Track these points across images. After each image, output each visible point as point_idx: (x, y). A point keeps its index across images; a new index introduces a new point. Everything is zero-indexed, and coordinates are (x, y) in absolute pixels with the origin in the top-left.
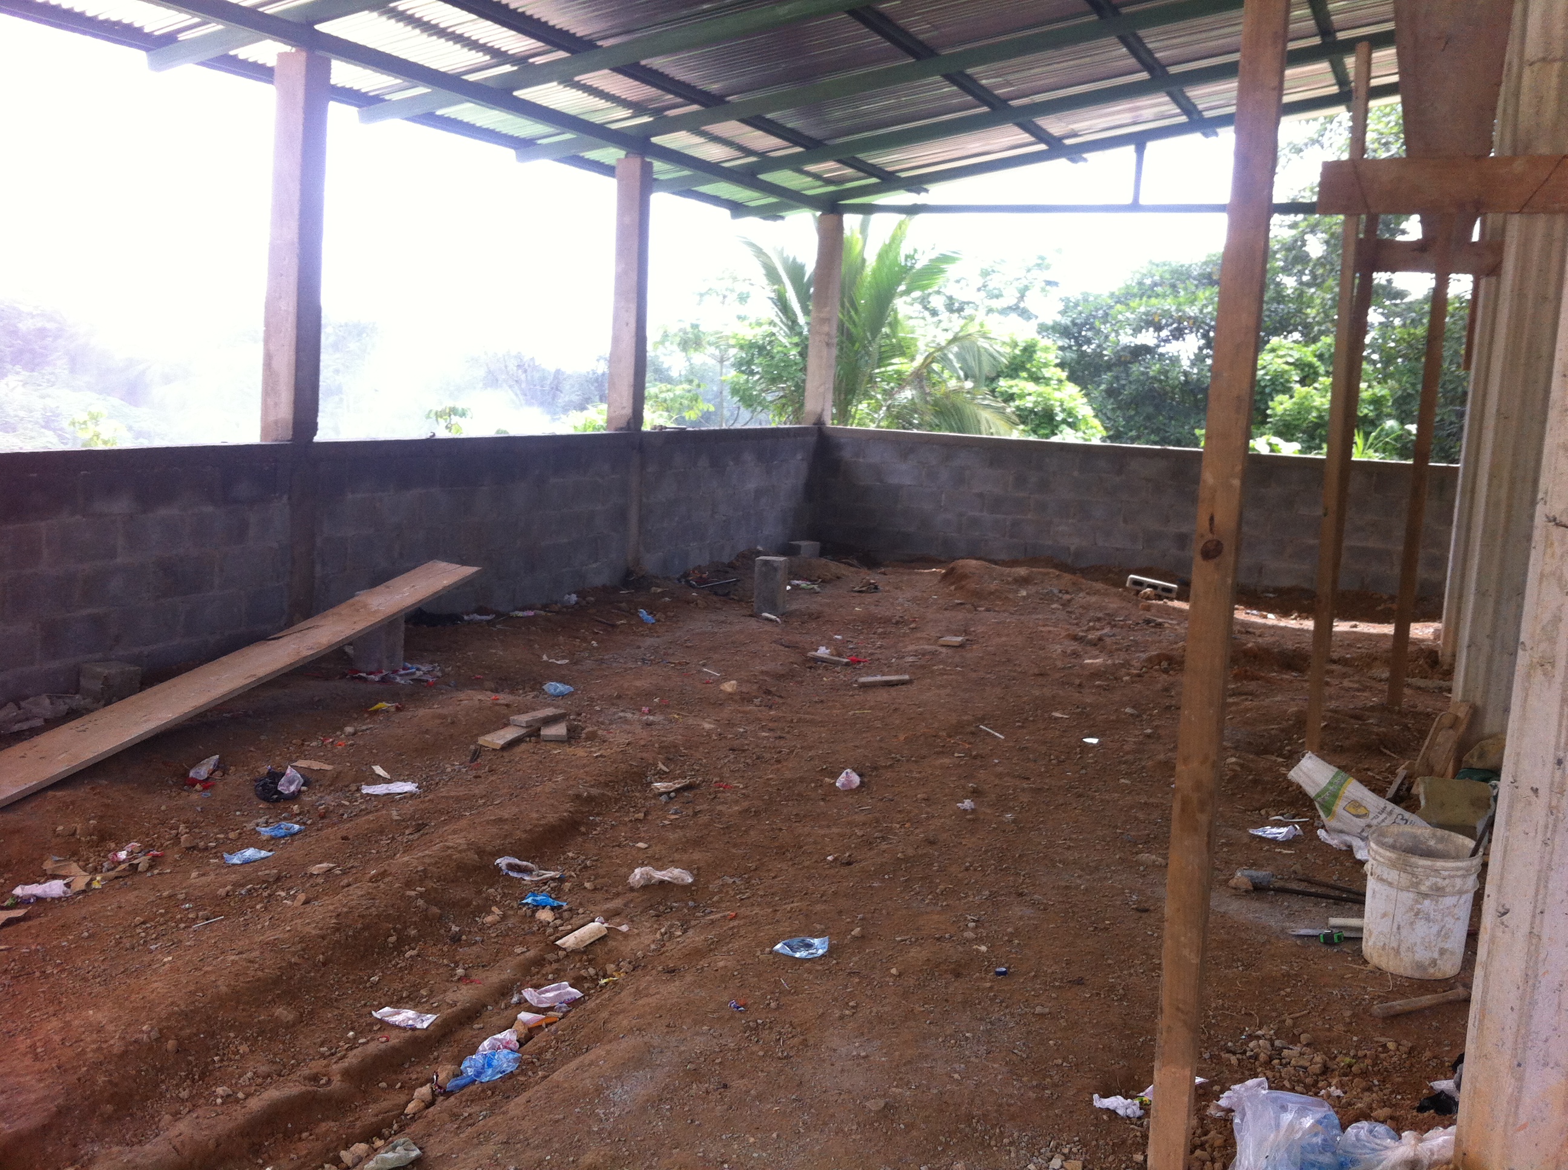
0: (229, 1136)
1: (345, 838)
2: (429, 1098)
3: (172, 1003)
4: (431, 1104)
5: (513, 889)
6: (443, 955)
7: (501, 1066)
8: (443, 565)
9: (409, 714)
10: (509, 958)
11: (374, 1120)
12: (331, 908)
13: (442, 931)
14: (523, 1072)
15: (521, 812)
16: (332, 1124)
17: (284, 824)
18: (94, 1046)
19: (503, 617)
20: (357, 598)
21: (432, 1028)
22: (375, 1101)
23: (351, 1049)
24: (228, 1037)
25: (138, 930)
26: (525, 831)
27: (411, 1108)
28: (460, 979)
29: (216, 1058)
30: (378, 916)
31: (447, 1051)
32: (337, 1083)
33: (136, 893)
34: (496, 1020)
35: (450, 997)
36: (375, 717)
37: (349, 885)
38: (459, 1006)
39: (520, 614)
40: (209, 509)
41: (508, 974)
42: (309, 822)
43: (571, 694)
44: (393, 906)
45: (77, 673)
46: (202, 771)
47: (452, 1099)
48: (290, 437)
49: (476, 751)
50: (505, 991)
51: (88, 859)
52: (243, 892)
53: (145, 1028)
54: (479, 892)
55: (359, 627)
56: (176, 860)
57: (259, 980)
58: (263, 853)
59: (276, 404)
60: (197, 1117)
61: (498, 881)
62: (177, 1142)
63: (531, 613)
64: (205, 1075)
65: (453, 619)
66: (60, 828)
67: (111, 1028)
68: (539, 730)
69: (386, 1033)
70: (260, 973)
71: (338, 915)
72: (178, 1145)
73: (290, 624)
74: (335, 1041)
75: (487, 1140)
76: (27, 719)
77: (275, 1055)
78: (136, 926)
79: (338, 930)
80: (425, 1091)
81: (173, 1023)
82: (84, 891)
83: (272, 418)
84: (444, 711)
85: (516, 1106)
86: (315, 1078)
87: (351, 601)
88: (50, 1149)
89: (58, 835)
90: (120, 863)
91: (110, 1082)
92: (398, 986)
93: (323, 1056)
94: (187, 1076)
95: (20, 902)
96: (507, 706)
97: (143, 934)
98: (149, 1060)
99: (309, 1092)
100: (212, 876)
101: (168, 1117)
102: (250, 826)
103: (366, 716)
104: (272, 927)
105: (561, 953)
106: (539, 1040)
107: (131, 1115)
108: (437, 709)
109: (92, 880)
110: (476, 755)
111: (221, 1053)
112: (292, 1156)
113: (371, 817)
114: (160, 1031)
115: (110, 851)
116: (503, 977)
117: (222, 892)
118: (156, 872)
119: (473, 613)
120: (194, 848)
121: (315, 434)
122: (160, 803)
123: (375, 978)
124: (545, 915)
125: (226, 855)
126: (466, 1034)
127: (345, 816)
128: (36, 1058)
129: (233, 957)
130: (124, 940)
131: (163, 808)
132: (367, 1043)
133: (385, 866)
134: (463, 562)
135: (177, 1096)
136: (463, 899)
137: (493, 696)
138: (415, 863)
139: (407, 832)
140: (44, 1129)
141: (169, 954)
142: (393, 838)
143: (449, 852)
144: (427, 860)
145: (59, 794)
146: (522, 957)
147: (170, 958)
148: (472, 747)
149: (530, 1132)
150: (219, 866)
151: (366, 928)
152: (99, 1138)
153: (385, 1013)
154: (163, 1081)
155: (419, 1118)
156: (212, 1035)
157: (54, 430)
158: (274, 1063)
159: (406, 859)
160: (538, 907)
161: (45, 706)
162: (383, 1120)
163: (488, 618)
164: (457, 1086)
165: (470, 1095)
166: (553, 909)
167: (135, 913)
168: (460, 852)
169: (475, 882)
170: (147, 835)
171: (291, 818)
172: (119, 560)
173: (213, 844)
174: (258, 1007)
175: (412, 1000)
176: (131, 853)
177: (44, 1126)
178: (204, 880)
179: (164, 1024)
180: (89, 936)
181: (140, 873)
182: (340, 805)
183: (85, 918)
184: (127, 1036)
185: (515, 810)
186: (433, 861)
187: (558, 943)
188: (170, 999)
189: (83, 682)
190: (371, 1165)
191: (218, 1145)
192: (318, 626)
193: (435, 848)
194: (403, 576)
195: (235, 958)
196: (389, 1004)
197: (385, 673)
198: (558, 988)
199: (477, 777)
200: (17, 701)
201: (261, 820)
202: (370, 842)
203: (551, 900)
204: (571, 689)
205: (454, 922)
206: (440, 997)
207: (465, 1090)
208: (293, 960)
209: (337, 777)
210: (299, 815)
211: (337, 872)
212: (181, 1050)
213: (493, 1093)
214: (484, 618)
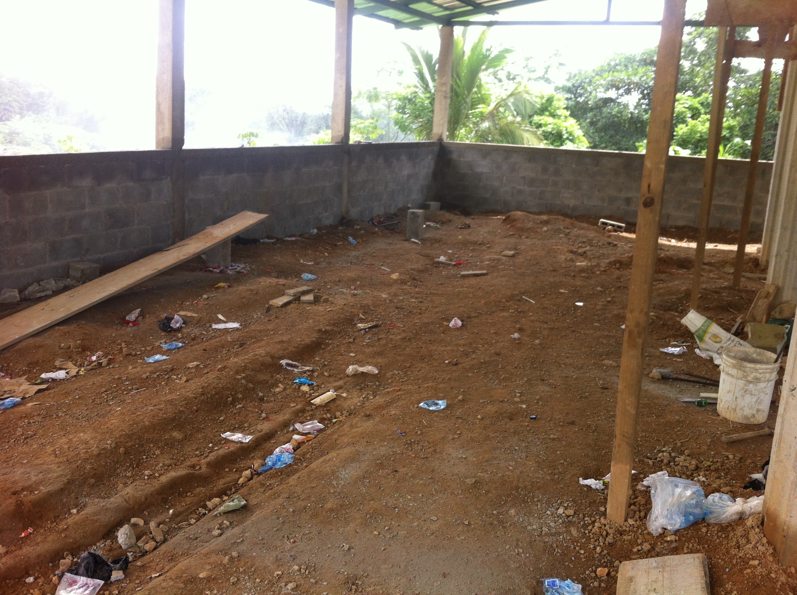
0: (151, 495)
1: (205, 350)
2: (250, 476)
3: (122, 430)
4: (251, 479)
5: (289, 375)
6: (255, 407)
7: (285, 460)
8: (249, 213)
9: (235, 289)
10: (288, 409)
11: (223, 486)
12: (199, 384)
13: (255, 396)
14: (296, 464)
15: (292, 338)
16: (202, 489)
17: (174, 343)
18: (84, 451)
19: (280, 240)
20: (207, 230)
21: (250, 442)
22: (223, 478)
23: (211, 452)
24: (150, 447)
25: (103, 395)
26: (295, 347)
27: (241, 481)
28: (264, 419)
29: (144, 457)
30: (223, 388)
31: (259, 453)
32: (204, 469)
33: (102, 376)
34: (282, 439)
35: (259, 427)
36: (218, 290)
37: (207, 373)
38: (264, 432)
39: (289, 239)
40: (131, 184)
41: (287, 416)
42: (187, 342)
43: (315, 280)
44: (230, 383)
45: (68, 268)
46: (132, 317)
47: (261, 476)
48: (170, 147)
49: (268, 307)
50: (286, 425)
51: (77, 360)
52: (155, 376)
53: (108, 442)
54: (272, 377)
55: (208, 245)
56: (121, 361)
57: (165, 418)
58: (164, 357)
59: (163, 129)
60: (136, 485)
61: (281, 371)
62: (126, 497)
63: (294, 239)
64: (139, 465)
65: (255, 241)
66: (63, 345)
67: (92, 442)
68: (300, 297)
69: (228, 445)
70: (165, 415)
71: (203, 387)
72: (127, 499)
73: (173, 243)
74: (203, 448)
75: (279, 496)
76: (44, 291)
77: (173, 455)
78: (102, 393)
79: (203, 394)
80: (248, 472)
81: (122, 440)
82: (75, 376)
83: (161, 137)
84: (252, 287)
85: (292, 480)
86: (193, 467)
87: (204, 231)
88: (65, 500)
89: (62, 348)
90: (93, 362)
91: (92, 468)
92: (233, 422)
93: (197, 456)
94: (130, 466)
95: (44, 381)
96: (284, 285)
97: (106, 397)
98: (111, 458)
99: (190, 473)
100: (139, 368)
101: (121, 485)
102: (157, 344)
103: (213, 289)
104: (170, 393)
105: (314, 407)
106: (303, 448)
107: (103, 484)
108: (249, 286)
109: (79, 370)
110: (269, 309)
111: (146, 454)
112: (183, 504)
113: (217, 340)
114: (116, 443)
115: (88, 356)
116: (285, 418)
117: (144, 376)
118: (111, 366)
119: (265, 238)
120: (130, 355)
121: (183, 144)
122: (112, 332)
123: (222, 418)
124: (305, 388)
125: (146, 358)
126: (268, 445)
127: (205, 339)
128: (56, 456)
129: (151, 408)
130: (96, 400)
131: (114, 335)
132: (219, 449)
133: (225, 363)
134: (260, 212)
135: (126, 475)
136: (265, 380)
137: (276, 280)
138: (240, 362)
139: (236, 347)
140: (62, 490)
141: (119, 406)
142: (229, 350)
143: (257, 357)
144: (246, 361)
145: (62, 328)
146: (294, 408)
147: (120, 408)
148: (267, 306)
149: (300, 493)
150: (142, 363)
151: (216, 394)
152: (88, 495)
153: (227, 435)
154: (118, 468)
155: (245, 486)
156: (142, 446)
157: (50, 145)
158: (172, 459)
159: (236, 360)
160: (301, 384)
161: (52, 284)
162: (228, 486)
163: (272, 241)
164: (263, 470)
165: (270, 475)
166: (309, 385)
167: (101, 386)
168: (262, 357)
169: (270, 372)
170: (106, 348)
171: (177, 340)
172: (87, 210)
173: (139, 353)
174: (164, 432)
175: (240, 428)
176: (98, 357)
177: (62, 489)
178: (135, 370)
179: (118, 440)
180: (79, 398)
181: (103, 367)
182: (202, 334)
183: (76, 389)
184: (100, 446)
185: (289, 337)
186: (249, 361)
187: (312, 401)
188: (121, 428)
189: (71, 272)
190: (222, 509)
191: (146, 499)
192: (188, 244)
193: (250, 355)
194: (230, 219)
195: (152, 408)
196: (229, 430)
197: (222, 268)
198: (312, 424)
199: (269, 320)
200: (38, 282)
201: (163, 341)
202: (217, 352)
203: (308, 381)
204: (315, 277)
205: (260, 391)
206: (254, 427)
207: (268, 472)
208: (181, 409)
209: (200, 320)
210: (181, 338)
211: (202, 366)
212: (127, 453)
213: (281, 474)
214: (271, 241)
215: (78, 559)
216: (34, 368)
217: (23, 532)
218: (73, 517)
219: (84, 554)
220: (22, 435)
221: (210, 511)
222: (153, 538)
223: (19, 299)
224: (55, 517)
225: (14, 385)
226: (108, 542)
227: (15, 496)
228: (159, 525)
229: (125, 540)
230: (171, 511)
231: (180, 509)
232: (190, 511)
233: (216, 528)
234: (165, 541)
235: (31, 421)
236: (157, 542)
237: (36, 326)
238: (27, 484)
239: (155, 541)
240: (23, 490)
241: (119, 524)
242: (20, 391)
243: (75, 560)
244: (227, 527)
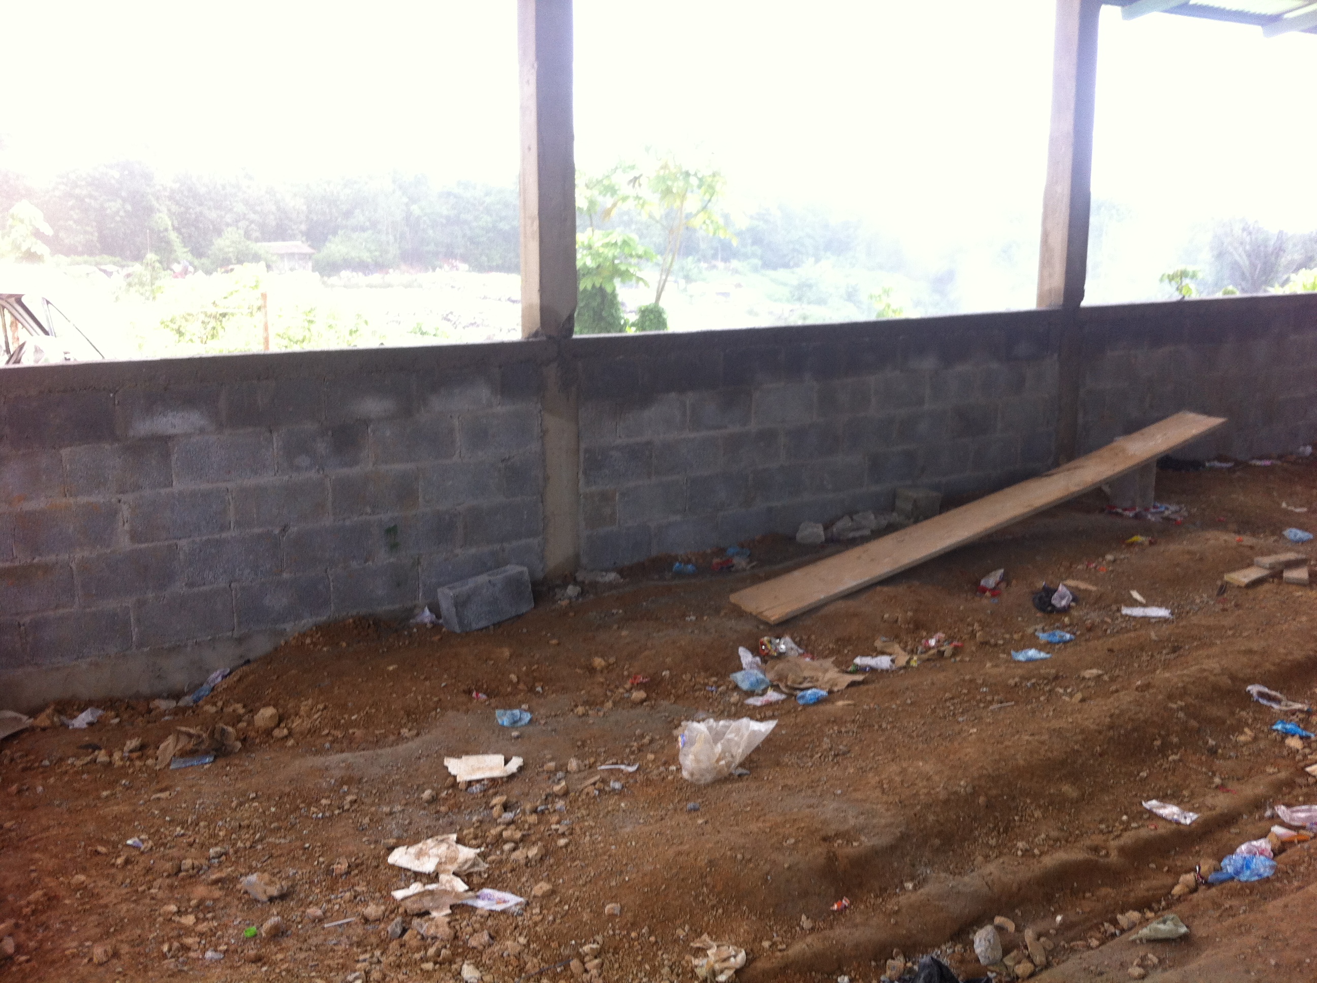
0: (1028, 883)
1: (1110, 650)
2: (1193, 884)
3: (982, 767)
4: (1194, 890)
5: (1264, 716)
6: (1201, 764)
7: (1258, 870)
8: (1191, 416)
9: (1162, 548)
10: (1261, 776)
11: (1146, 894)
12: (1104, 708)
13: (1200, 743)
14: (1278, 880)
15: (1269, 646)
16: (1110, 890)
17: (1058, 632)
18: (925, 791)
19: (1241, 465)
20: (1114, 444)
21: (1194, 825)
22: (1146, 878)
23: (1125, 830)
24: (1025, 803)
25: (948, 704)
26: (1274, 665)
27: (1177, 890)
28: (1217, 787)
29: (1016, 818)
30: (1146, 722)
31: (1207, 847)
32: (1114, 857)
33: (944, 674)
34: (1250, 829)
35: (1209, 801)
36: (1132, 548)
37: (1117, 691)
38: (1218, 810)
39: (1258, 463)
40: (994, 365)
41: (1260, 790)
42: (1078, 633)
43: (1310, 541)
44: (1158, 714)
45: (894, 495)
46: (990, 581)
47: (1214, 890)
48: (1061, 303)
49: (1222, 587)
50: (1258, 804)
51: (907, 642)
52: (1029, 684)
53: (962, 783)
54: (1233, 713)
55: (1116, 469)
56: (973, 651)
57: (1049, 759)
58: (1043, 655)
59: (1051, 275)
60: (1003, 863)
61: (1249, 706)
62: (989, 879)
63: (1267, 463)
64: (1008, 830)
65: (1196, 465)
66: (886, 616)
67: (937, 778)
68: (1282, 572)
69: (1154, 823)
70: (1049, 754)
71: (1112, 715)
72: (990, 883)
73: (1057, 464)
74: (1111, 821)
75: (1248, 932)
76: (858, 529)
77: (1063, 824)
78: (946, 701)
79: (1112, 728)
80: (1189, 878)
81: (983, 783)
82: (904, 668)
83: (1047, 287)
84: (1194, 548)
85: (1273, 907)
86: (1095, 849)
87: (1109, 447)
88: (896, 864)
89: (885, 622)
90: (930, 648)
91: (938, 821)
92: (1163, 783)
93: (1102, 832)
94: (994, 828)
95: (859, 670)
96: (1251, 547)
97: (952, 708)
98: (965, 809)
99: (1092, 861)
100: (1002, 669)
101: (980, 858)
102: (1030, 630)
103: (1124, 546)
104: (1056, 717)
105: (1311, 780)
106: (1292, 854)
107: (953, 850)
108: (1185, 545)
109: (910, 659)
110: (1223, 590)
111: (1020, 814)
112: (1078, 910)
113: (1132, 634)
114: (974, 788)
115: (923, 638)
116: (1257, 791)
117: (1012, 682)
118: (958, 659)
119: (1214, 460)
120: (986, 643)
121: (1082, 299)
122: (959, 604)
123: (1144, 774)
124: (1294, 743)
125: (1013, 652)
126: (1225, 835)
127: (1109, 631)
128: (884, 792)
129: (1027, 738)
130: (938, 711)
131: (962, 608)
132: (1139, 827)
133: (1148, 679)
134: (1210, 414)
135: (987, 843)
136: (1218, 717)
137: (1237, 537)
138: (1175, 680)
139: (1164, 652)
140: (892, 848)
141: (973, 727)
142: (1153, 656)
143: (1205, 674)
144: (1186, 679)
145: (885, 589)
146: (1274, 777)
147: (975, 730)
148: (1219, 583)
149: (1288, 933)
150: (1006, 661)
151: (1135, 729)
152: (930, 864)
153: (1152, 804)
154: (976, 829)
155: (1184, 900)
156: (1014, 798)
157: (857, 306)
158: (1061, 830)
159: (1167, 675)
160: (1286, 734)
161: (871, 520)
162: (1154, 895)
163: (1228, 465)
164: (1217, 879)
165: (1230, 890)
166: (1301, 738)
167: (945, 689)
168: (1215, 675)
169: (1229, 704)
170: (950, 629)
171: (1063, 627)
172: (926, 407)
173: (1001, 642)
174: (1049, 781)
175: (1176, 797)
176: (938, 641)
177: (892, 846)
178: (996, 671)
179: (976, 782)
180: (912, 703)
181: (946, 658)
182: (1103, 622)
183: (907, 689)
184: (949, 788)
185: (1263, 643)
186: (1192, 680)
187: (1308, 769)
188: (980, 764)
189: (899, 503)
190: (1145, 932)
191: (1020, 889)
192: (1083, 467)
193: (1193, 668)
194: (1157, 425)
195: (1030, 738)
196: (1156, 798)
197: (1138, 510)
198: (1309, 810)
199: (1224, 610)
200: (851, 514)
201: (1039, 627)
202: (1132, 657)
203: (1300, 730)
204: (1311, 536)
205: (1210, 736)
206: (1201, 800)
207: (1224, 885)
208: (1076, 747)
209: (1100, 597)
210: (1070, 625)
211: (1106, 678)
212: (989, 806)
213: (1251, 892)
214: (1224, 465)
215: (914, 963)
216: (845, 647)
217: (836, 902)
218: (908, 894)
219: (925, 959)
220: (831, 749)
221: (1123, 931)
222: (1029, 957)
223: (823, 538)
224: (880, 889)
225: (816, 669)
226: (959, 948)
227: (826, 844)
228: (1039, 936)
229: (986, 950)
230: (1059, 918)
231: (1073, 918)
232: (1088, 924)
233: (1135, 963)
234: (1047, 966)
235: (843, 730)
236: (1035, 966)
237: (850, 581)
238: (844, 828)
239: (1032, 962)
240: (837, 835)
241: (978, 922)
242: (826, 679)
243: (909, 964)
244: (1155, 967)
